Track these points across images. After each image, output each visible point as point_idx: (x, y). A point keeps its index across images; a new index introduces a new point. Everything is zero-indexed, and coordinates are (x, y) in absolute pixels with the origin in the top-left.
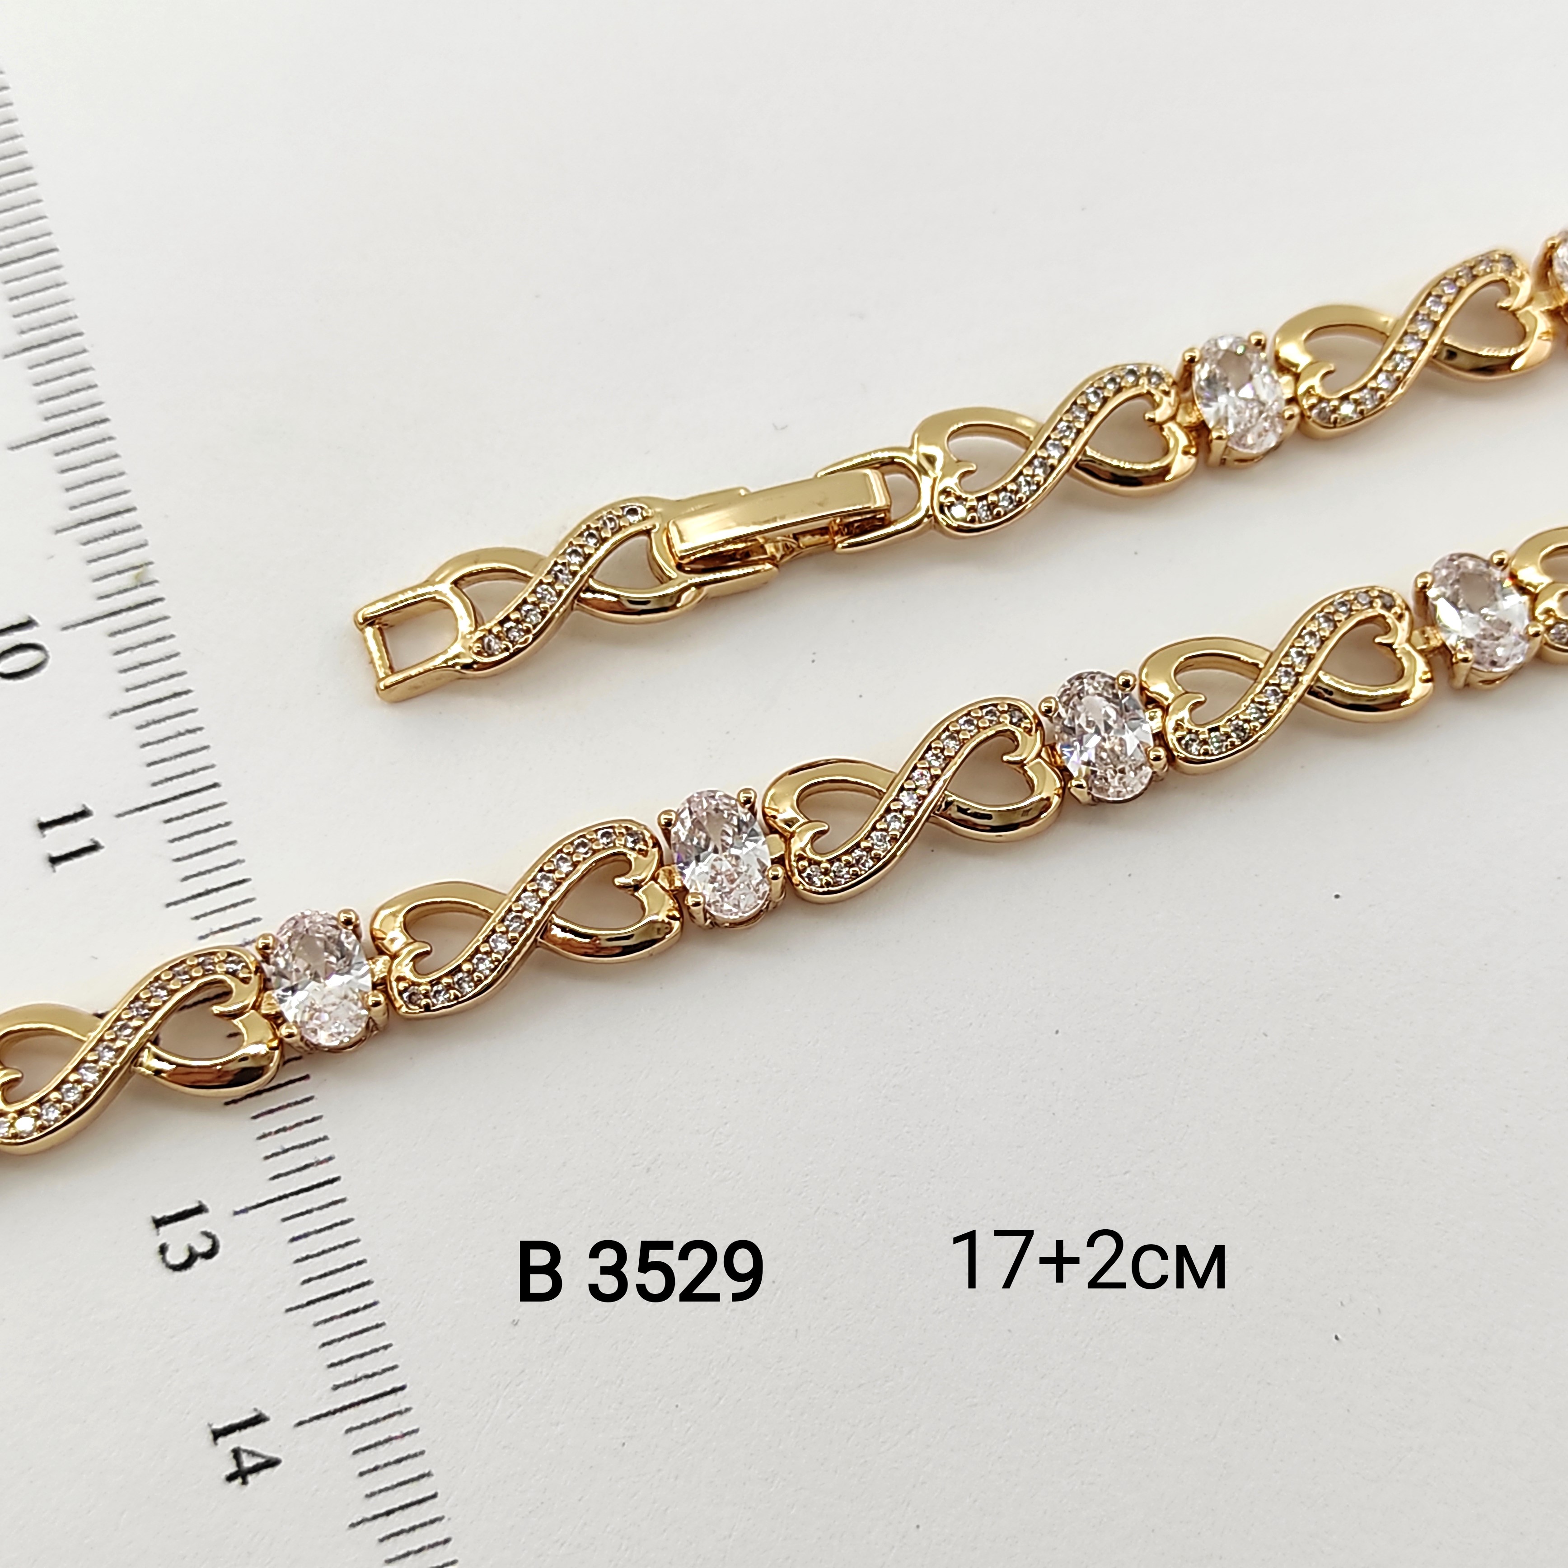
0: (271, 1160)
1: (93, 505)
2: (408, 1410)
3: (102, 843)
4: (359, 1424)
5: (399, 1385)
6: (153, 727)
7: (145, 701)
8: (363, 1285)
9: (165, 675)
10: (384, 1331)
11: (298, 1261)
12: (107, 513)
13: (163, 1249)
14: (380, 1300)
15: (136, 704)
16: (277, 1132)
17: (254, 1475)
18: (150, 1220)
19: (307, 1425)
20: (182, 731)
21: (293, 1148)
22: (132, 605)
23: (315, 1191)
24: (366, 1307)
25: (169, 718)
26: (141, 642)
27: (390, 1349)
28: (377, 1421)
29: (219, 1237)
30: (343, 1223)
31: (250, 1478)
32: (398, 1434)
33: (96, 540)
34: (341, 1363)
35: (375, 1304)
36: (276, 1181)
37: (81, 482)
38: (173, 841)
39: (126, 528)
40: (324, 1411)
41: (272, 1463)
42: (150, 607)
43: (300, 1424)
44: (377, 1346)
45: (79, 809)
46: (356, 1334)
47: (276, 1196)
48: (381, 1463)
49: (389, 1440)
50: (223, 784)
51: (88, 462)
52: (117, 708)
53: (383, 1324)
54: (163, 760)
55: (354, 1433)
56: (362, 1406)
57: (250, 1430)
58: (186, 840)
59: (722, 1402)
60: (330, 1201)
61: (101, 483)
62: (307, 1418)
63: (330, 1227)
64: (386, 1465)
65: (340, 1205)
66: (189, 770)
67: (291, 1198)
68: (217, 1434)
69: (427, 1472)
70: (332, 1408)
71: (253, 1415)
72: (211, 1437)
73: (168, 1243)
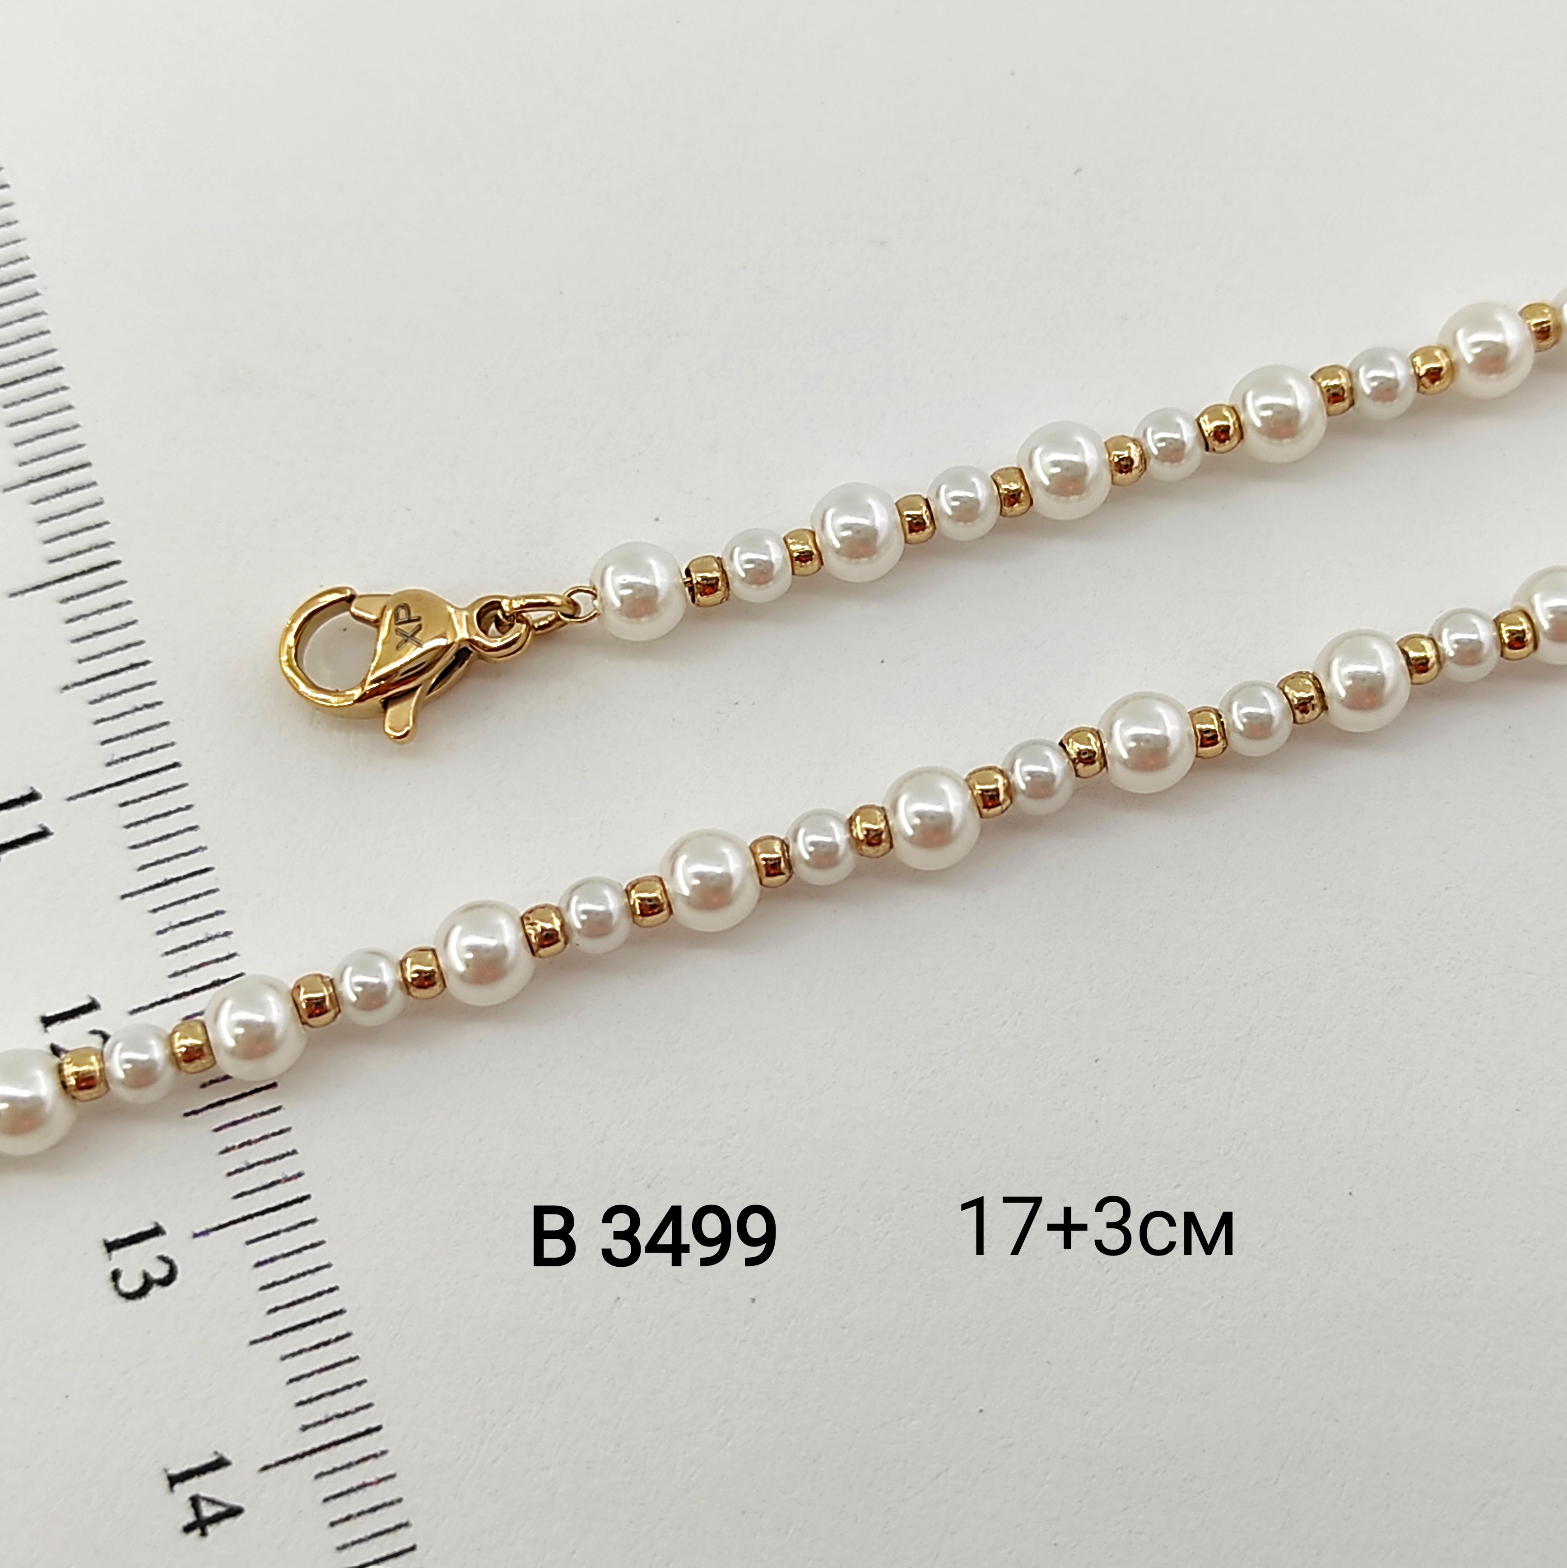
0: (235, 1176)
1: (44, 461)
2: (383, 1453)
3: (51, 830)
4: (330, 1469)
5: (374, 1425)
6: (107, 701)
7: (99, 673)
8: (335, 1314)
9: (121, 645)
10: (358, 1365)
11: (263, 1288)
12: (59, 470)
13: (115, 1276)
14: (354, 1332)
15: (89, 676)
16: (241, 1146)
17: (214, 1526)
18: (102, 1244)
19: (272, 1471)
20: (139, 705)
21: (259, 1163)
22: (85, 568)
23: (283, 1210)
24: (338, 1339)
25: (125, 691)
26: (95, 609)
27: (364, 1386)
28: (349, 1465)
29: (177, 1263)
30: (313, 1246)
31: (210, 1529)
32: (372, 1479)
33: (47, 498)
34: (310, 1401)
35: (348, 1335)
36: (240, 1199)
37: (31, 437)
38: (128, 826)
39: (80, 485)
40: (292, 1454)
41: (234, 1512)
42: (106, 570)
43: (265, 1468)
44: (350, 1382)
45: (26, 792)
46: (327, 1368)
47: (239, 1216)
48: (353, 1512)
49: (364, 1486)
50: (184, 764)
51: (39, 414)
52: (69, 682)
53: (357, 1358)
54: (119, 738)
55: (325, 1479)
56: (333, 1449)
57: (210, 1476)
58: (143, 825)
59: (729, 1444)
60: (299, 1221)
61: (53, 437)
62: (273, 1462)
63: (299, 1251)
64: (360, 1514)
65: (310, 1226)
66: (147, 748)
67: (256, 1219)
68: (173, 1480)
69: (404, 1521)
70: (299, 1451)
71: (214, 1458)
72: (166, 1483)
73: (121, 1268)
